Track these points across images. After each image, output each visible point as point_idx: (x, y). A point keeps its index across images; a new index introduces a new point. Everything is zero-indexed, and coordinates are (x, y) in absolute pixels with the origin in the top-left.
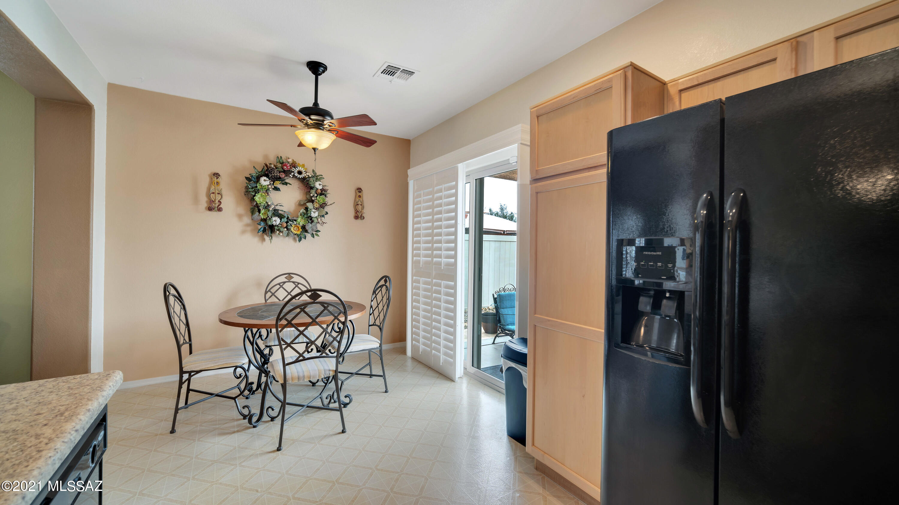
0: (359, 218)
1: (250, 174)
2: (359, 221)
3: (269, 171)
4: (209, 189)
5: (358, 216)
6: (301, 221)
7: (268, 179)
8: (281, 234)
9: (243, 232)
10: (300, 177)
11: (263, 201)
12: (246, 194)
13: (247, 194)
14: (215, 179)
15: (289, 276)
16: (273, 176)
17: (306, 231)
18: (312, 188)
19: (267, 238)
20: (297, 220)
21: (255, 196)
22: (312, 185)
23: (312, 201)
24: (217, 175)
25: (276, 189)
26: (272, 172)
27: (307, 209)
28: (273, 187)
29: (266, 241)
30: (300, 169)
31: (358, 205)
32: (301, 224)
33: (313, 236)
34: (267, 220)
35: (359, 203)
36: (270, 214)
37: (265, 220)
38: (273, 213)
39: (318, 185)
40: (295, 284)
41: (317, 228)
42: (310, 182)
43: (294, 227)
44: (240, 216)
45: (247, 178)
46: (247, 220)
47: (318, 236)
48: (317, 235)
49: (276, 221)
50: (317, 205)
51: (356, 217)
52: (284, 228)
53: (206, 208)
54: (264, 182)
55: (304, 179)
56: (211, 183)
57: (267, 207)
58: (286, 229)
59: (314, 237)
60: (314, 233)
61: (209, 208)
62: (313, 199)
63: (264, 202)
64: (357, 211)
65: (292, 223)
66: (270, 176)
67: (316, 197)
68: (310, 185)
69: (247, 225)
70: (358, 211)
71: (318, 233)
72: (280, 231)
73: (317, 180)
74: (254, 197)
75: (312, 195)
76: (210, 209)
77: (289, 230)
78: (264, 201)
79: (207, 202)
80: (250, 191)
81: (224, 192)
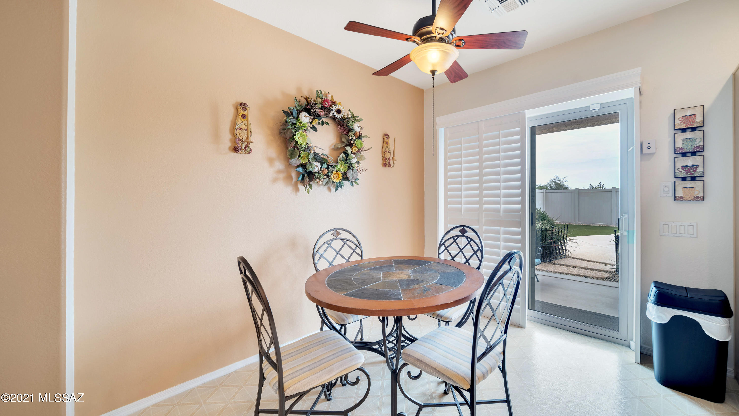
0: (387, 166)
1: (288, 108)
2: (387, 168)
3: (311, 106)
4: (234, 123)
5: (386, 163)
6: (342, 167)
7: (308, 115)
8: (321, 182)
9: (275, 180)
10: (338, 117)
11: (303, 142)
12: (281, 133)
13: (284, 133)
14: (242, 112)
15: (336, 232)
16: (314, 112)
17: (347, 179)
18: (350, 130)
19: (302, 188)
20: (337, 166)
21: (295, 135)
22: (351, 127)
23: (351, 145)
24: (244, 106)
25: (314, 128)
26: (313, 107)
27: (346, 153)
28: (312, 126)
29: (300, 191)
30: (338, 107)
31: (386, 151)
32: (342, 171)
33: (352, 184)
34: (308, 166)
35: (387, 150)
36: (311, 157)
37: (303, 166)
38: (314, 157)
39: (356, 127)
40: (343, 242)
41: (357, 176)
42: (349, 123)
43: (335, 174)
44: (271, 161)
45: (284, 112)
46: (279, 165)
47: (358, 184)
48: (356, 183)
49: (316, 167)
50: (355, 150)
51: (385, 165)
52: (324, 175)
53: (230, 148)
54: (304, 118)
55: (343, 119)
56: (236, 115)
57: (308, 148)
58: (326, 177)
59: (353, 186)
60: (353, 181)
61: (234, 148)
62: (352, 142)
63: (305, 144)
64: (384, 158)
65: (333, 169)
66: (312, 112)
67: (355, 140)
68: (349, 127)
69: (279, 172)
70: (386, 159)
71: (358, 181)
72: (320, 180)
73: (355, 121)
74: (294, 137)
75: (350, 138)
76: (236, 150)
77: (329, 178)
78: (305, 142)
79: (231, 140)
80: (289, 129)
81: (253, 128)
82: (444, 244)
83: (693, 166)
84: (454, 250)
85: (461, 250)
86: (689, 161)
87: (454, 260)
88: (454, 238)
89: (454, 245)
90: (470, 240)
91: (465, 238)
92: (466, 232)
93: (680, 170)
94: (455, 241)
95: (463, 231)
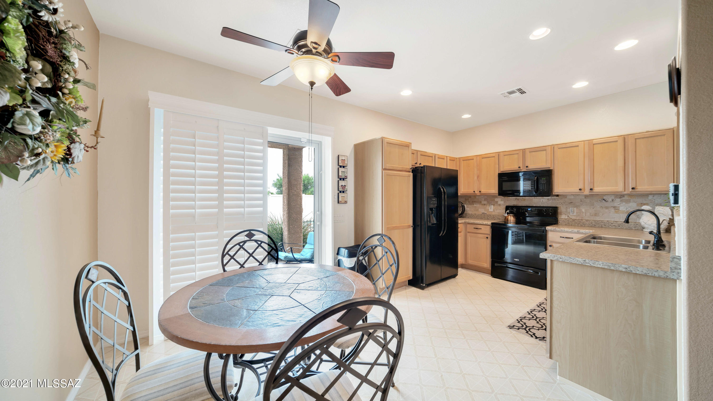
82: (227, 253)
83: (344, 185)
84: (242, 256)
85: (251, 255)
86: (343, 183)
87: (244, 267)
88: (240, 245)
89: (242, 251)
90: (260, 242)
91: (254, 241)
92: (254, 235)
93: (340, 187)
94: (241, 247)
95: (250, 235)
